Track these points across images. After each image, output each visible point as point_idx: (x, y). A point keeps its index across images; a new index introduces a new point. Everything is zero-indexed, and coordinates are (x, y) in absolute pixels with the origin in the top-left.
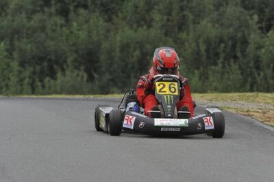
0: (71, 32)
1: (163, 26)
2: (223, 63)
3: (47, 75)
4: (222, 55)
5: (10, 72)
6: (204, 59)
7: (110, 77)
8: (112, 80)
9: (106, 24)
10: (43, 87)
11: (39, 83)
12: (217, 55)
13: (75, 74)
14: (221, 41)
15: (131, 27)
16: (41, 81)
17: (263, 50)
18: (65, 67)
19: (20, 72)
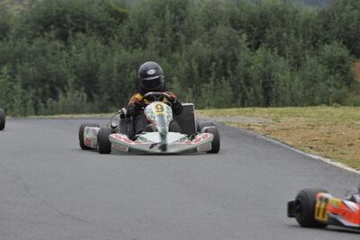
0: (71, 55)
1: (157, 47)
2: (215, 80)
3: (50, 97)
4: (214, 73)
5: (14, 94)
6: (196, 77)
7: (109, 97)
8: (111, 100)
9: (103, 47)
10: (46, 107)
11: (42, 104)
12: (209, 73)
13: (76, 95)
14: (213, 59)
15: (127, 49)
16: (44, 102)
17: (252, 67)
18: (66, 88)
19: (23, 94)
